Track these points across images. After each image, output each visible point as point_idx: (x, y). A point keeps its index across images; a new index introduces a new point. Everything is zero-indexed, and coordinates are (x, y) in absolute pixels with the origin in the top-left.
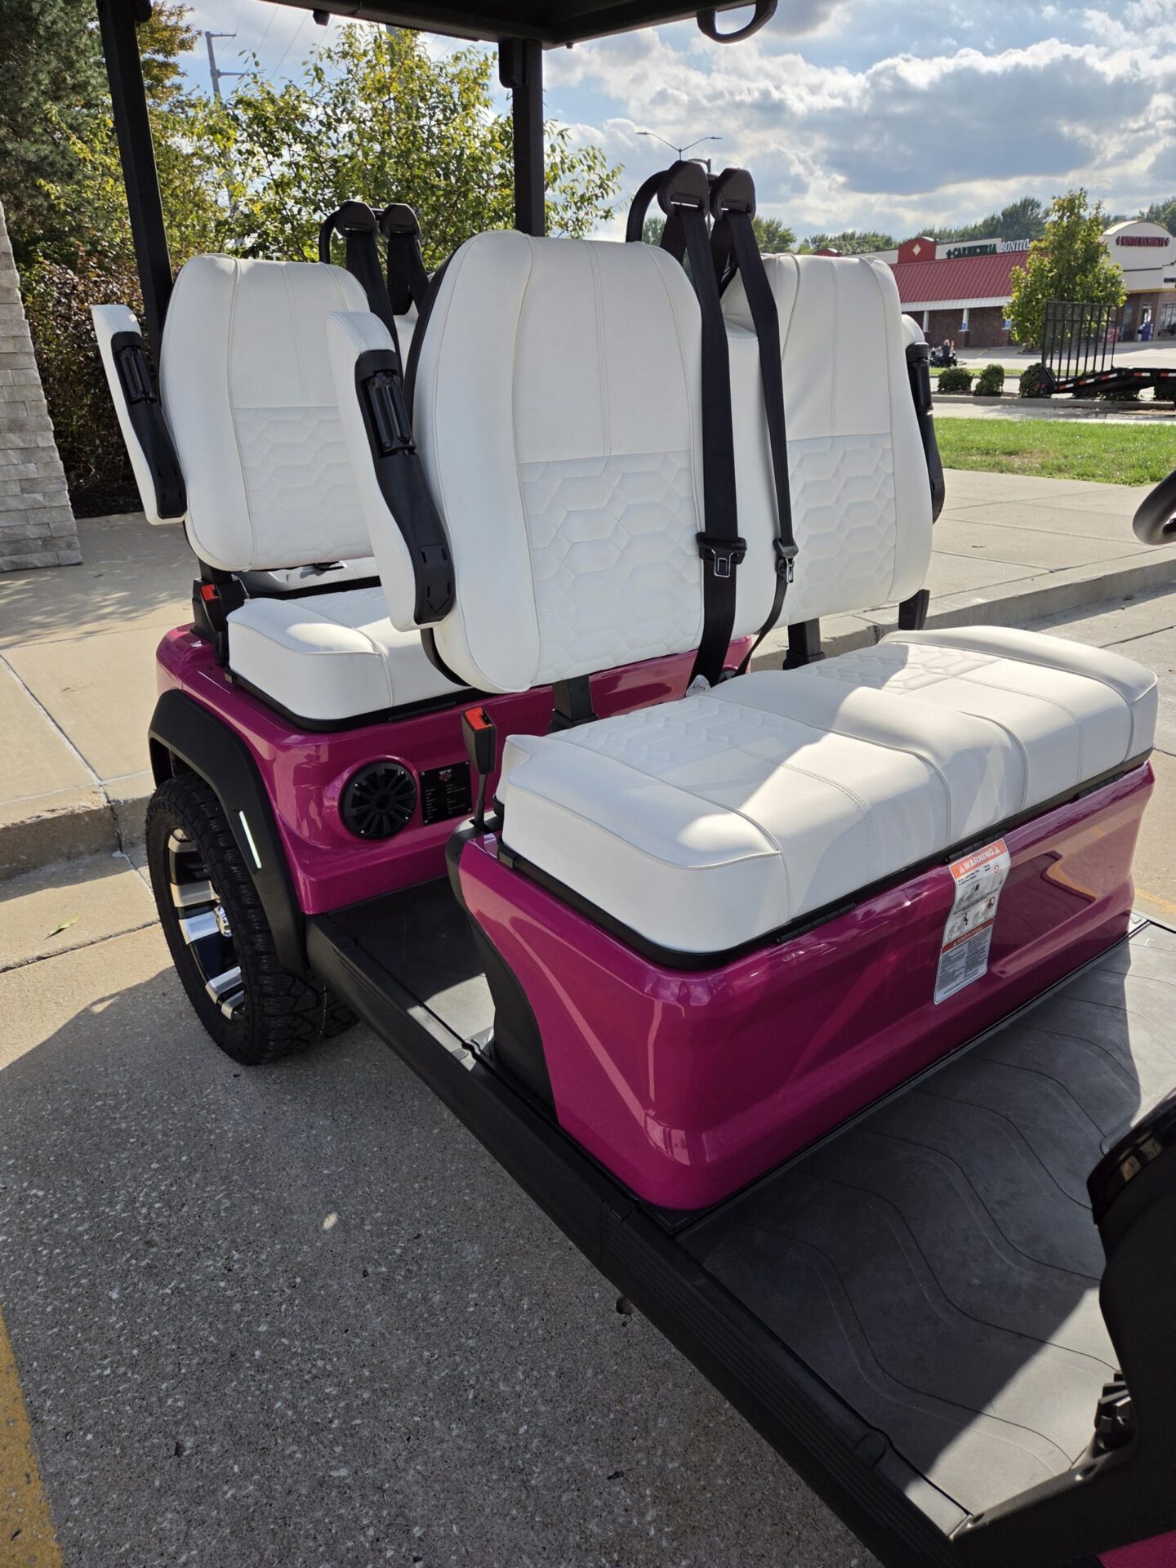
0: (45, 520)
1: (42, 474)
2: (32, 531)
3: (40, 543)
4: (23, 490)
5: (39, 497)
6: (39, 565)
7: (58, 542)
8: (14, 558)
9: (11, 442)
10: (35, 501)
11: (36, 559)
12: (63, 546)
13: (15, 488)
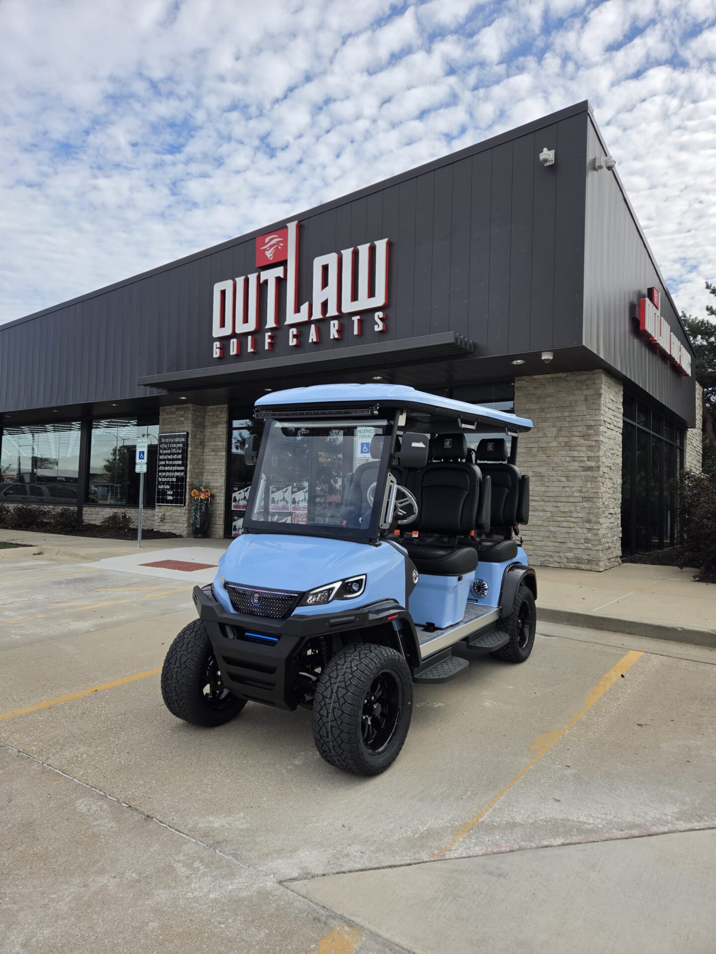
0: (590, 554)
1: (593, 538)
2: (585, 557)
3: (587, 561)
4: (585, 542)
5: (590, 545)
6: (584, 568)
7: (593, 562)
8: (577, 565)
9: (585, 526)
10: (589, 547)
11: (583, 566)
12: (594, 564)
13: (583, 541)
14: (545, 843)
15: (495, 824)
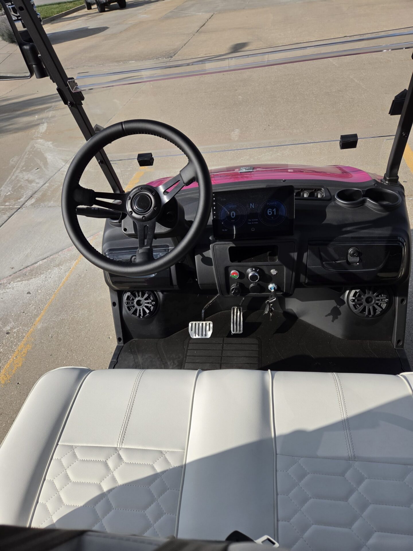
14: (45, 260)
15: (69, 261)
